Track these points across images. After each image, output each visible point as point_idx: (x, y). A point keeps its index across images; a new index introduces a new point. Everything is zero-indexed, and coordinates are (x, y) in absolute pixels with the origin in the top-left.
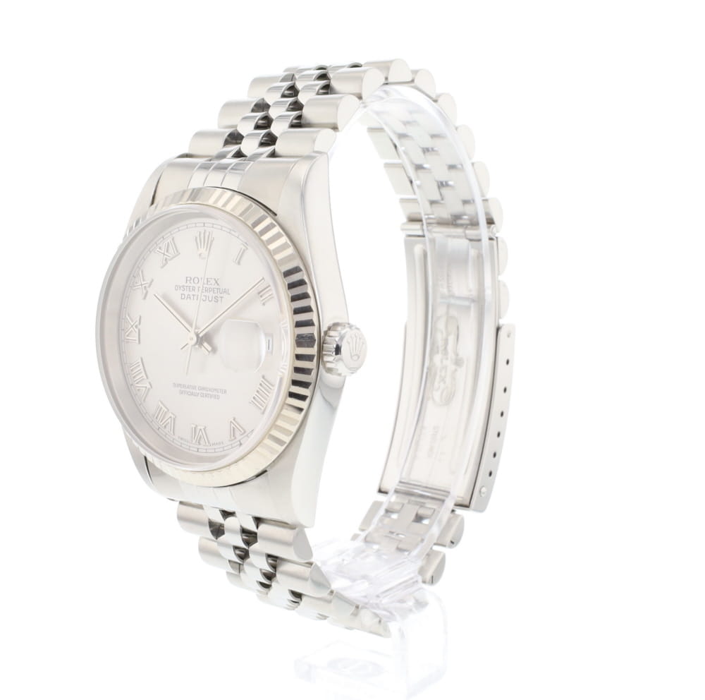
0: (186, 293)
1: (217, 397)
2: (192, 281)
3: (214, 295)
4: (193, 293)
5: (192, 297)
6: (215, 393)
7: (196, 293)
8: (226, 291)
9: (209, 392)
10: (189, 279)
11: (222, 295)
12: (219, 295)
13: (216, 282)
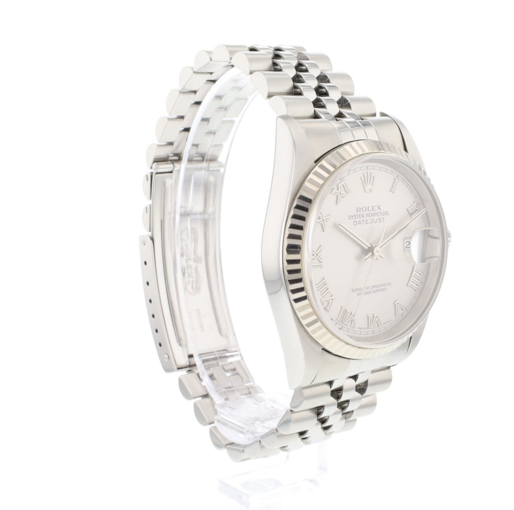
0: (357, 220)
1: (384, 290)
2: (361, 210)
3: (378, 218)
4: (363, 219)
5: (362, 222)
6: (383, 287)
7: (365, 219)
8: (386, 213)
9: (379, 288)
10: (359, 209)
11: (383, 217)
12: (381, 217)
13: (379, 208)
